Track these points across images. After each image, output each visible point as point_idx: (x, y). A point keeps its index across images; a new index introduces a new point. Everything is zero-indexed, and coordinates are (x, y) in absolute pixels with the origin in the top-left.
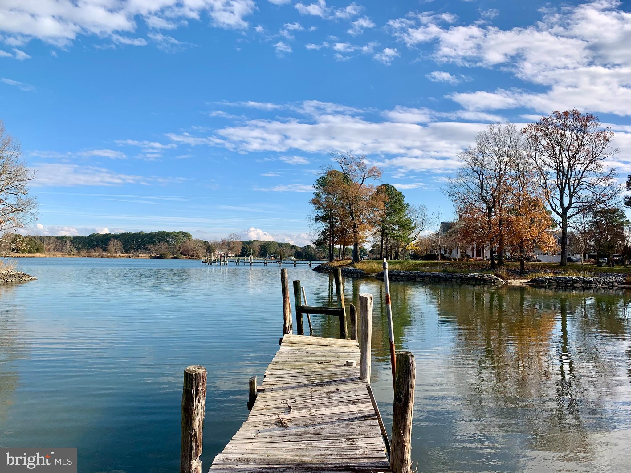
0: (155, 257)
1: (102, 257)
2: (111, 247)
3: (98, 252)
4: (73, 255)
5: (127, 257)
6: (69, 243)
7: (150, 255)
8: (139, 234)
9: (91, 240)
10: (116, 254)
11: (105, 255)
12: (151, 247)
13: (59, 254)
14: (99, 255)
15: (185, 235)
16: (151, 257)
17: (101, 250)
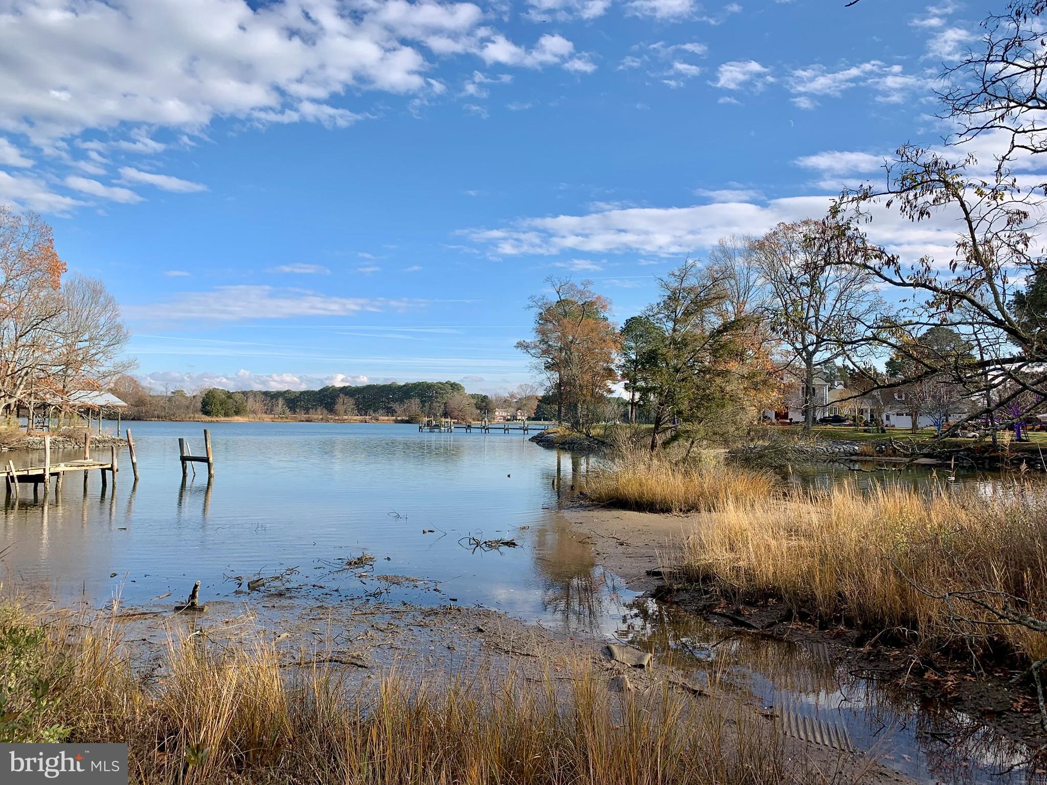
0: (403, 422)
1: (327, 421)
2: (339, 407)
3: (322, 414)
4: (287, 418)
5: (362, 421)
6: (281, 402)
7: (394, 418)
8: (390, 386)
9: (324, 396)
10: (346, 417)
11: (332, 419)
12: (395, 406)
13: (267, 418)
14: (322, 419)
15: (455, 387)
16: (396, 421)
17: (325, 412)
